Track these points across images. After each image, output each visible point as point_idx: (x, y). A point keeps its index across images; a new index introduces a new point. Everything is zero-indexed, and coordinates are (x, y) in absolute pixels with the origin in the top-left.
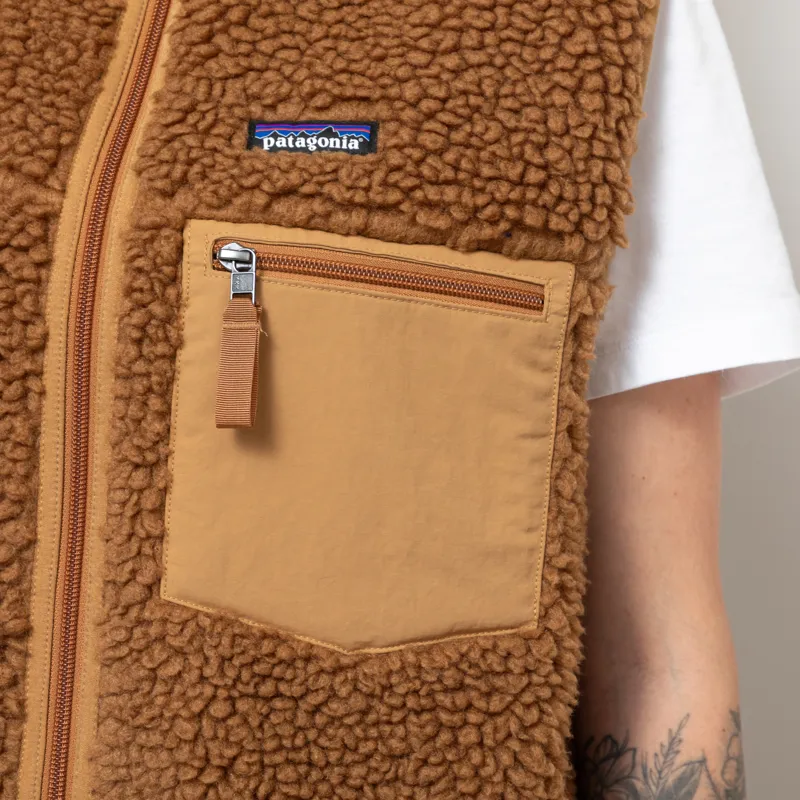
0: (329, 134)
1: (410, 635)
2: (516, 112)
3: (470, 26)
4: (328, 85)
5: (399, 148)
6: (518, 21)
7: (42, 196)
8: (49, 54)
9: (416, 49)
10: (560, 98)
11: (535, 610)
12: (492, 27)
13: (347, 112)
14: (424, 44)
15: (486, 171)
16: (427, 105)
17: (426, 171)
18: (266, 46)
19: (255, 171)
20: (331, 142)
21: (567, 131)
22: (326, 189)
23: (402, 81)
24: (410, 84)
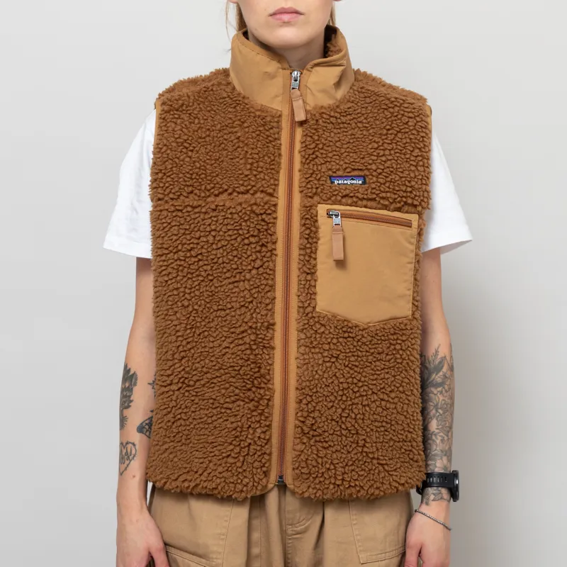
0: (353, 179)
1: (381, 319)
2: (402, 172)
3: (387, 149)
4: (350, 166)
5: (373, 183)
6: (399, 147)
7: (273, 199)
8: (266, 158)
9: (372, 155)
10: (413, 168)
11: (410, 313)
12: (392, 149)
13: (356, 173)
14: (375, 154)
15: (397, 189)
16: (379, 171)
17: (382, 189)
18: (330, 155)
19: (336, 190)
20: (354, 182)
21: (415, 177)
22: (356, 195)
23: (370, 164)
24: (374, 165)
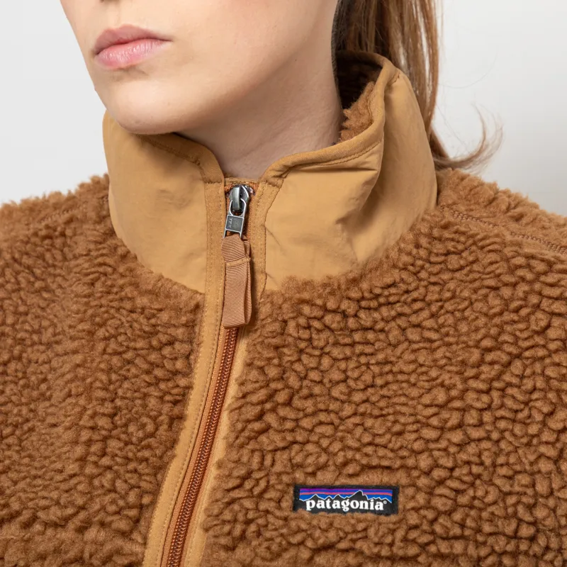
0: (359, 497)
2: (510, 478)
3: (471, 407)
4: (358, 456)
5: (416, 509)
6: (509, 403)
7: (128, 547)
8: (132, 428)
9: (428, 425)
10: (545, 466)
12: (489, 408)
13: (374, 478)
14: (434, 421)
15: (487, 528)
16: (437, 473)
17: (438, 529)
18: (306, 423)
19: (300, 530)
20: (361, 505)
21: (551, 493)
22: (358, 545)
23: (417, 453)
24: (424, 456)
